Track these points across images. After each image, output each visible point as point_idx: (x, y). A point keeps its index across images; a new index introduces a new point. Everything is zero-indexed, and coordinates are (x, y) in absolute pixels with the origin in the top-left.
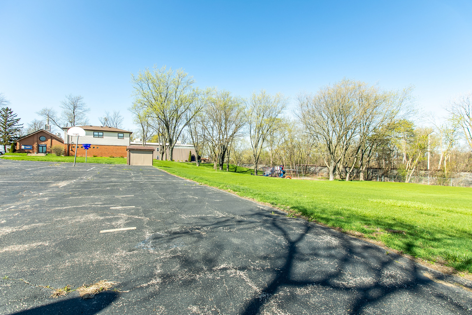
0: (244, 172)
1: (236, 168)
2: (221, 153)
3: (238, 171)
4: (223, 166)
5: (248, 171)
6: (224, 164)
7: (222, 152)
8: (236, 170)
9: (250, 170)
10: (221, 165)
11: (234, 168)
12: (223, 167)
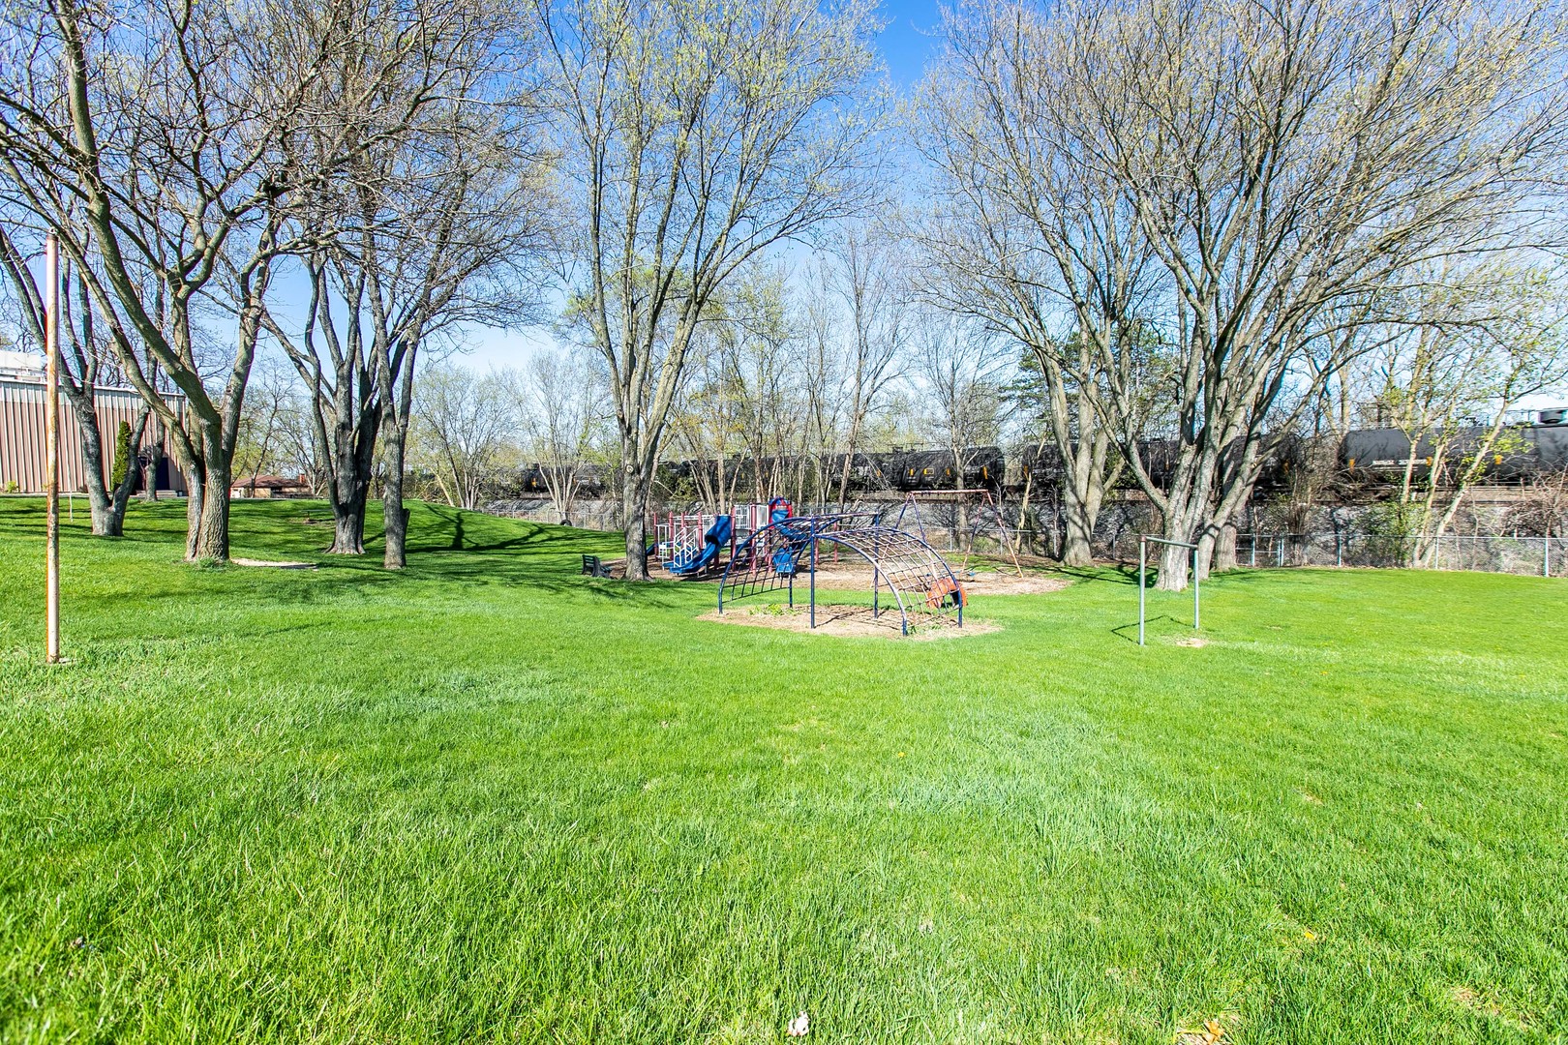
0: (512, 542)
1: (461, 521)
2: (345, 427)
3: (475, 540)
4: (360, 511)
5: (532, 534)
6: (371, 503)
7: (350, 416)
8: (460, 533)
9: (541, 531)
10: (344, 510)
11: (442, 526)
12: (369, 519)
